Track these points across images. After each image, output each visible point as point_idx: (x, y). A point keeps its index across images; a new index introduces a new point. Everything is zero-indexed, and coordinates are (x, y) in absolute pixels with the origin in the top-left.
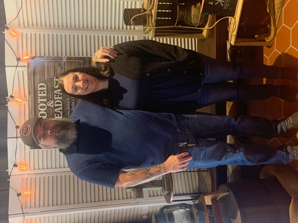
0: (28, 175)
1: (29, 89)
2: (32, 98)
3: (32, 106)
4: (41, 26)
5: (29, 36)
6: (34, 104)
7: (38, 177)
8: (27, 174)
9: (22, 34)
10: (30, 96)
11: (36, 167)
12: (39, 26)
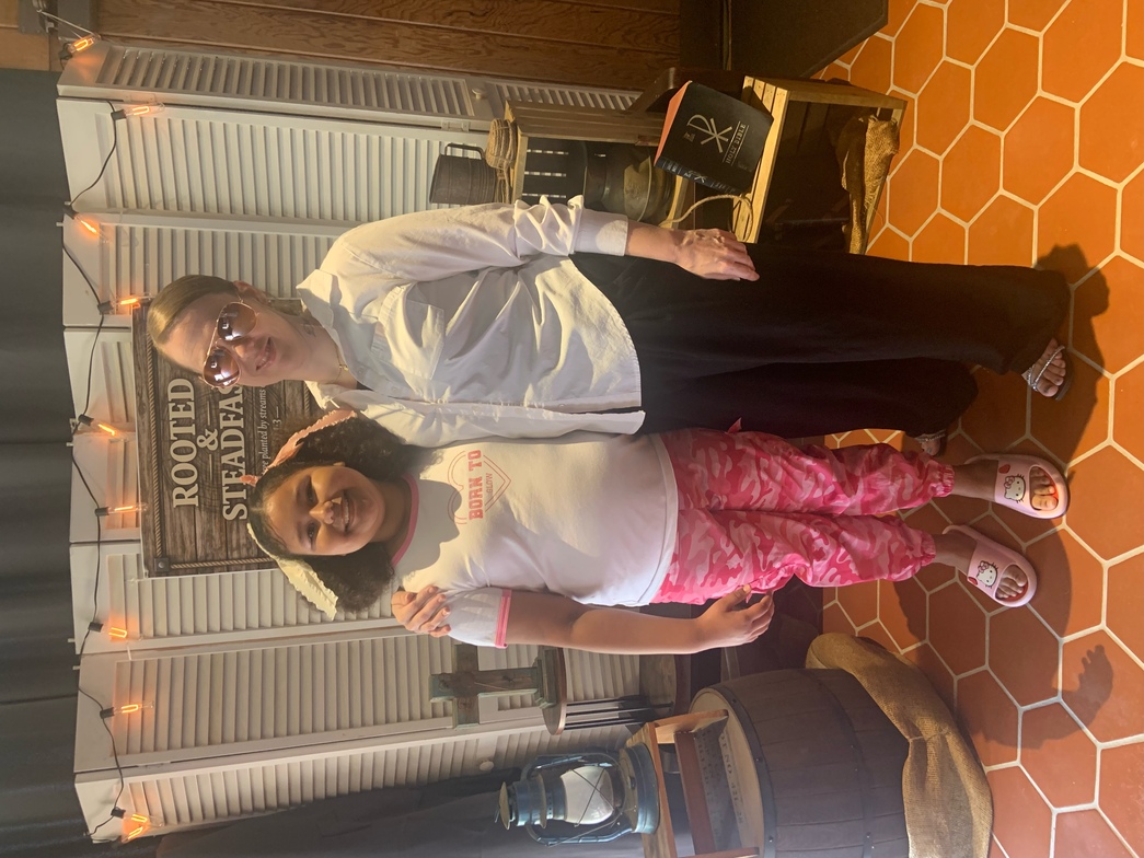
0: (137, 654)
1: (141, 397)
2: (149, 426)
3: (149, 449)
4: (179, 207)
5: (139, 237)
6: (157, 444)
7: (166, 658)
8: (131, 651)
9: (118, 230)
10: (142, 418)
11: (162, 629)
12: (173, 207)
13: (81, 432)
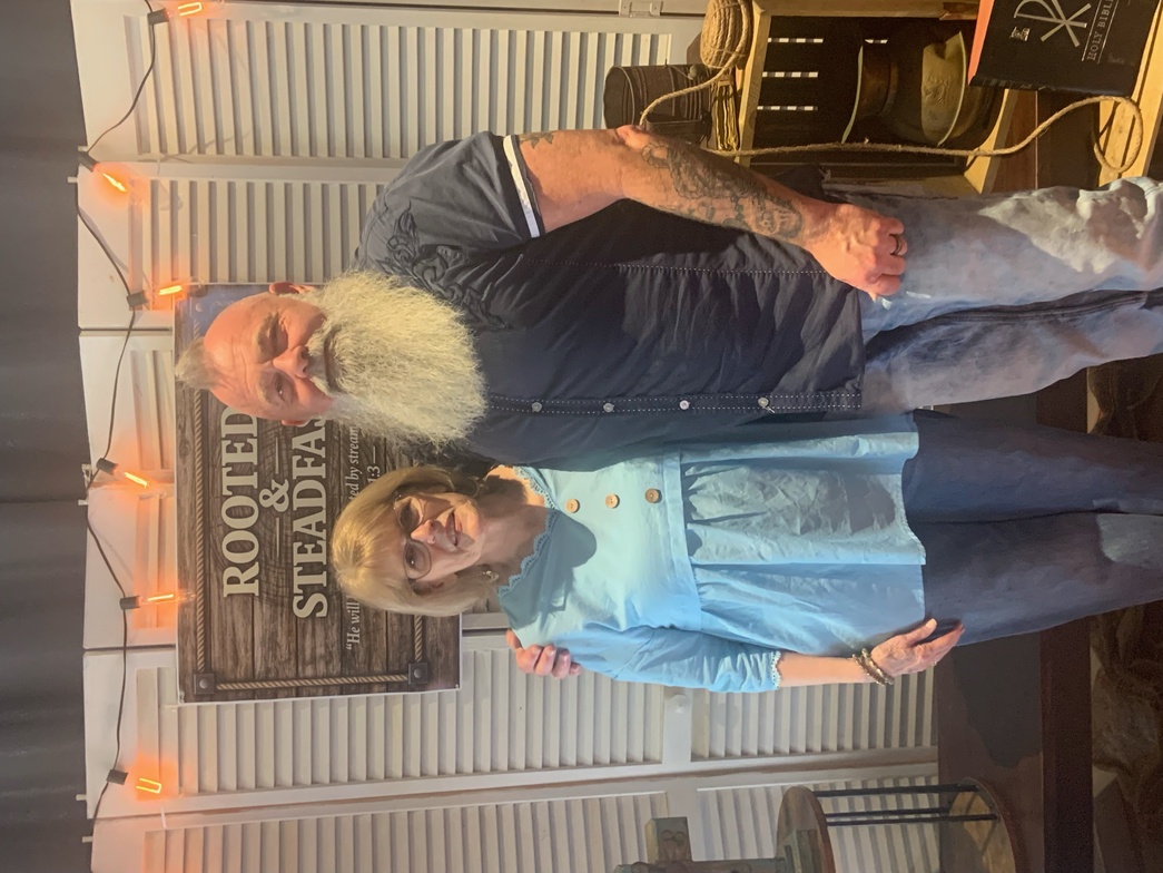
0: (174, 818)
1: (183, 431)
2: (194, 474)
3: (192, 508)
4: (239, 149)
5: (183, 194)
6: (204, 501)
7: (215, 825)
8: (166, 814)
9: (154, 185)
10: (184, 462)
11: (210, 781)
12: (229, 149)
13: (99, 485)
